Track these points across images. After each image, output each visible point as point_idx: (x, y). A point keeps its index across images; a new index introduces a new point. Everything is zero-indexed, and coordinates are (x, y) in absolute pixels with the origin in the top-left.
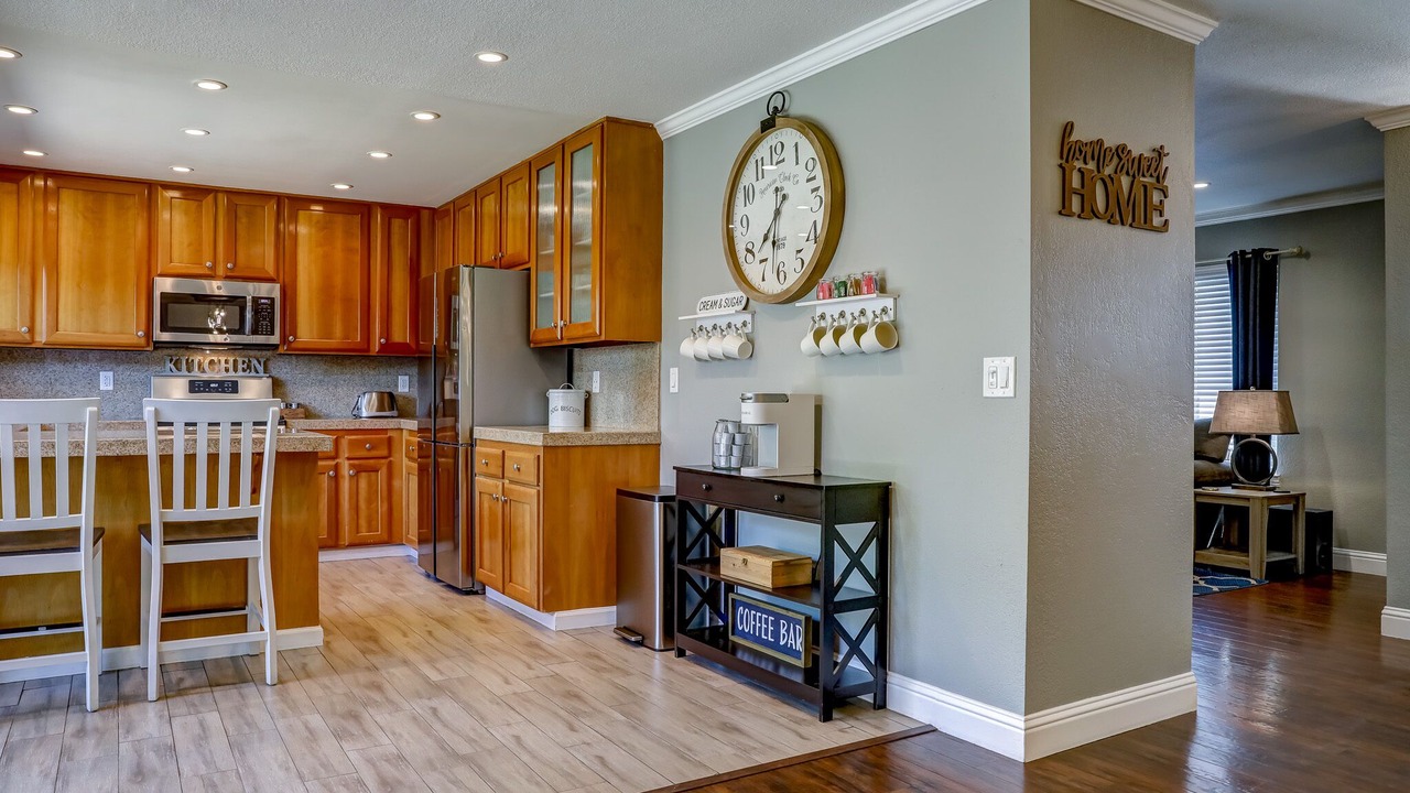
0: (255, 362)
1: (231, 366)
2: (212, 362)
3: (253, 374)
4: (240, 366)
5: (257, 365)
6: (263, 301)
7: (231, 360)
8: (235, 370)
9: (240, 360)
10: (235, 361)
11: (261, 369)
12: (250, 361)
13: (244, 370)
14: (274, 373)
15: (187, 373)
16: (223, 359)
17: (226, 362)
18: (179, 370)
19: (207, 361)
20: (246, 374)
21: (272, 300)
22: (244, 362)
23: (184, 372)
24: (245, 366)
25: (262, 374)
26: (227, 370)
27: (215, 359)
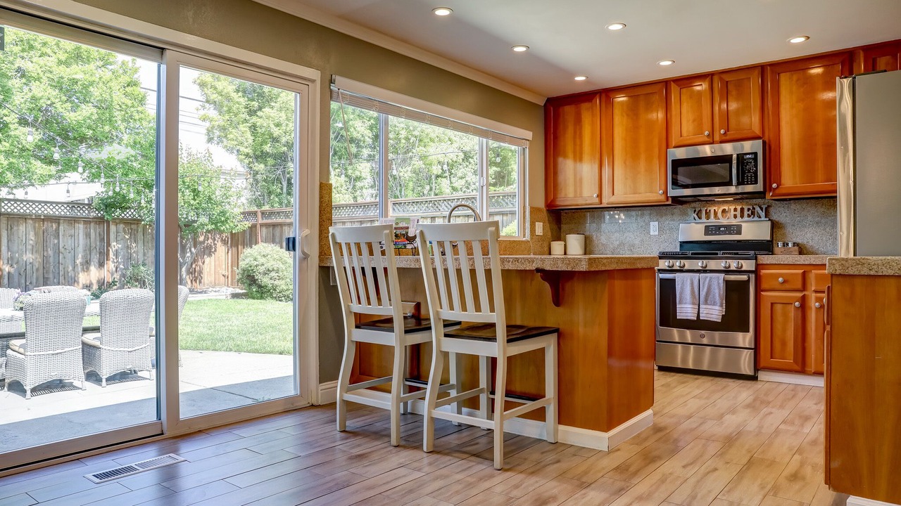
0: (758, 209)
1: (738, 213)
2: (724, 211)
3: (756, 218)
4: (746, 213)
5: (760, 211)
6: (748, 156)
7: (739, 208)
8: (742, 216)
9: (746, 208)
10: (742, 210)
11: (763, 214)
12: (754, 208)
13: (749, 216)
14: (775, 217)
15: (705, 221)
16: (732, 208)
17: (735, 210)
18: (700, 218)
19: (720, 211)
20: (751, 219)
21: (755, 154)
22: (749, 210)
23: (704, 220)
24: (750, 212)
25: (763, 218)
26: (735, 216)
27: (726, 208)
